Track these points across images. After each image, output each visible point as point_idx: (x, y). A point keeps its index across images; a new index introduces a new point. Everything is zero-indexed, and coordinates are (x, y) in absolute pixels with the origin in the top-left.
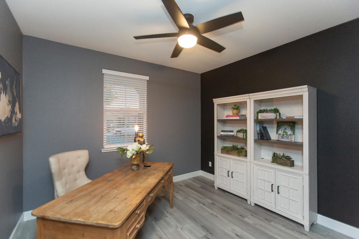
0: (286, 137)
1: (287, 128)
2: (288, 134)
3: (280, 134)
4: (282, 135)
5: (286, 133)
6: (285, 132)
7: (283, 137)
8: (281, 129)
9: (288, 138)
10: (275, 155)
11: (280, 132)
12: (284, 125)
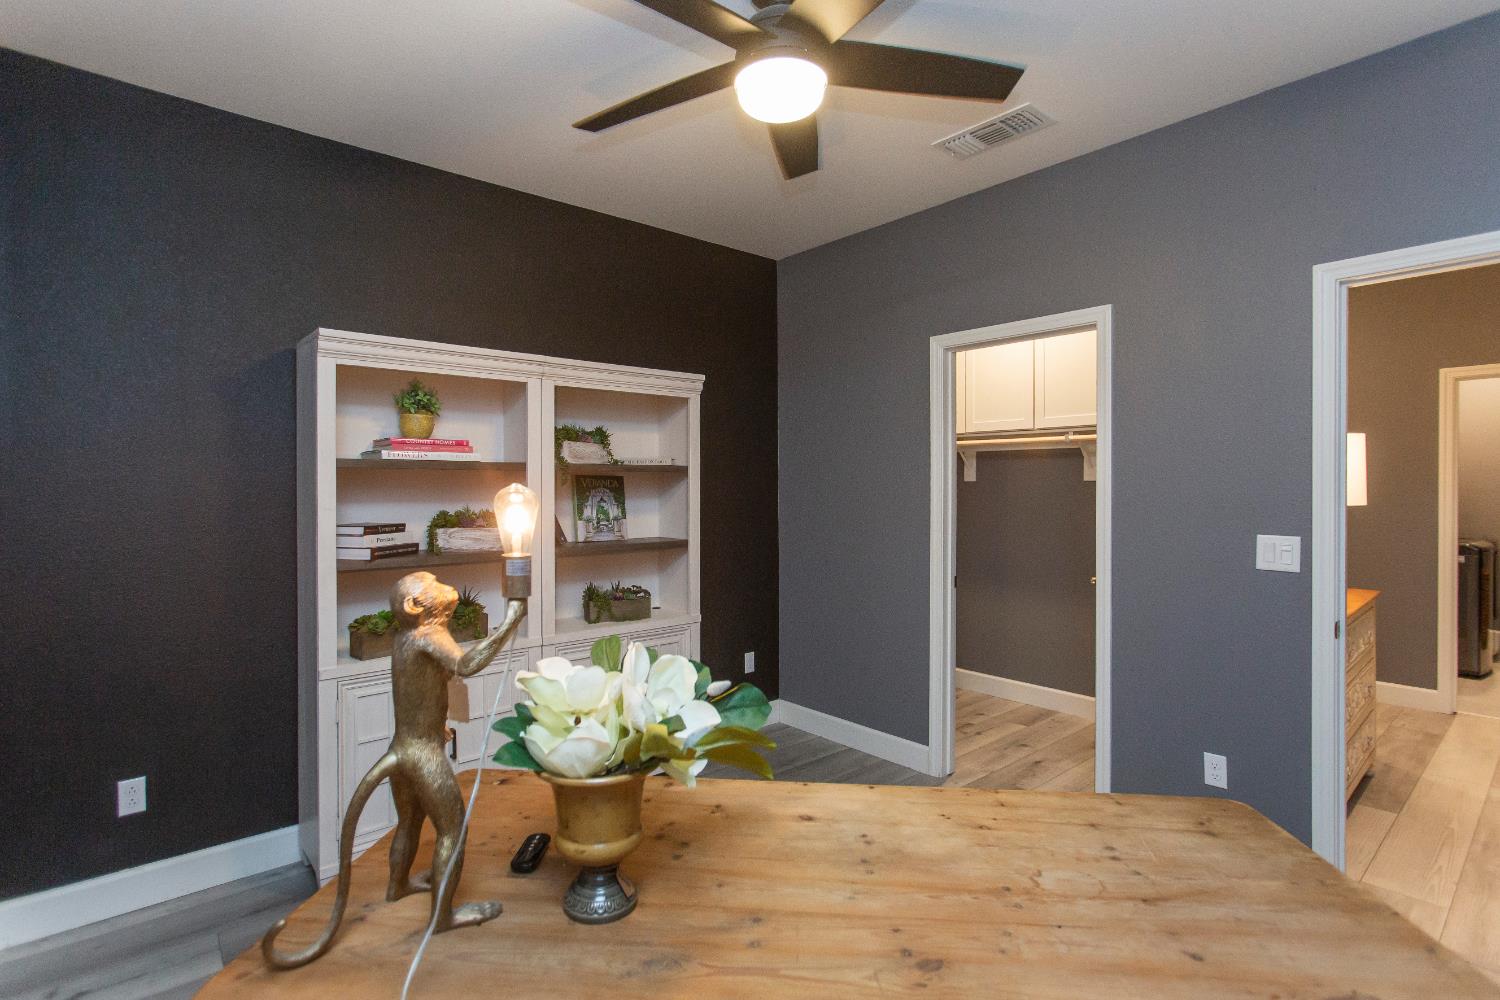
0: (607, 526)
1: (605, 498)
2: (611, 517)
3: (588, 521)
4: (595, 522)
5: (606, 513)
6: (601, 510)
7: (598, 529)
8: (590, 502)
9: (611, 530)
10: (591, 595)
11: (588, 512)
12: (595, 488)
